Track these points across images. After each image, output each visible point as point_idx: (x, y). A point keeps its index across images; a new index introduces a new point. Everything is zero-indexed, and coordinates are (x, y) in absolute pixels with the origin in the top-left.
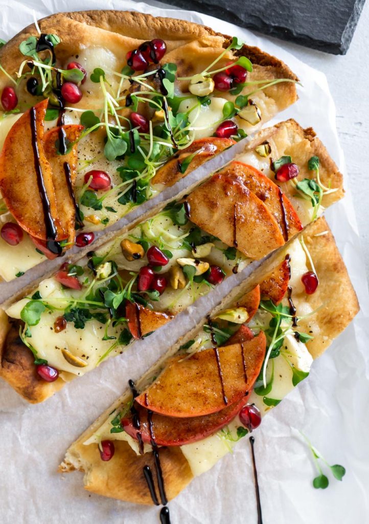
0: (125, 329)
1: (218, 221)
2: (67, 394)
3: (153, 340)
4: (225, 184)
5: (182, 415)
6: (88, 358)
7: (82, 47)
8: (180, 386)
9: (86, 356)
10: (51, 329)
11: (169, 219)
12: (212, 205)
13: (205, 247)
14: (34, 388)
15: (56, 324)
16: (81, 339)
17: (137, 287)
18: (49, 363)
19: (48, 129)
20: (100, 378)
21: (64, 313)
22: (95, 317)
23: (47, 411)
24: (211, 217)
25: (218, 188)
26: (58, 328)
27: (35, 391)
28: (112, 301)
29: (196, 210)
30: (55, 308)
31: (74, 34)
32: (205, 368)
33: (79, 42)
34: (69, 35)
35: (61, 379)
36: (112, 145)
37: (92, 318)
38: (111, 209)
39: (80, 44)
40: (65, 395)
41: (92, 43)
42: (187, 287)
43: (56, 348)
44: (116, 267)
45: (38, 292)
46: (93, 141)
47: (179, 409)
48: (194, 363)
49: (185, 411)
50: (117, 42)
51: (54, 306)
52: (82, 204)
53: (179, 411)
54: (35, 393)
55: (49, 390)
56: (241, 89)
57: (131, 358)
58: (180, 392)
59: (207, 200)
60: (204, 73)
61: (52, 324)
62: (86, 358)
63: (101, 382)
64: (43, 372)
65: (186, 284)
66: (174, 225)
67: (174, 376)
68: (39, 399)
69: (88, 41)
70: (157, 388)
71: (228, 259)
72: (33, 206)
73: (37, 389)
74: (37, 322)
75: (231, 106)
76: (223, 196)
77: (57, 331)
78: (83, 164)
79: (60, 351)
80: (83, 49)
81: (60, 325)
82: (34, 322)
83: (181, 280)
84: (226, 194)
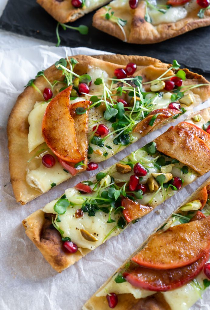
0: (121, 217)
1: (176, 149)
2: (82, 268)
3: (138, 231)
4: (178, 130)
5: (165, 266)
6: (98, 235)
7: (90, 67)
8: (162, 247)
9: (97, 234)
10: (74, 216)
11: (145, 151)
12: (171, 141)
13: (169, 167)
14: (62, 256)
15: (76, 214)
16: (93, 222)
17: (128, 189)
18: (71, 240)
19: (71, 104)
20: (104, 256)
21: (81, 207)
22: (101, 209)
23: (68, 280)
24: (172, 147)
25: (174, 133)
26: (77, 216)
27: (62, 259)
28: (114, 194)
29: (161, 144)
30: (76, 204)
31: (85, 60)
32: (178, 235)
33: (88, 64)
34: (82, 60)
35: (79, 251)
36: (109, 112)
37: (100, 210)
38: (109, 147)
39: (89, 66)
40: (81, 268)
41: (95, 66)
42: (160, 189)
43: (77, 229)
44: (114, 180)
45: (65, 195)
46: (97, 112)
47: (163, 262)
48: (170, 233)
49: (167, 263)
50: (109, 66)
51: (75, 203)
52: (91, 143)
53: (163, 263)
54: (62, 260)
55: (71, 260)
56: (179, 90)
57: (124, 243)
58: (163, 251)
59: (168, 139)
60: (159, 79)
61: (74, 213)
62: (96, 235)
63: (105, 259)
64: (68, 245)
65: (159, 187)
66: (149, 155)
67: (157, 242)
68: (64, 265)
69: (93, 64)
70: (146, 250)
71: (184, 173)
72: (63, 142)
73: (63, 257)
74: (64, 213)
75: (175, 96)
76: (177, 136)
77: (77, 218)
78: (92, 123)
79: (79, 231)
80: (90, 69)
81: (79, 214)
82: (63, 213)
83: (156, 185)
84: (179, 135)
